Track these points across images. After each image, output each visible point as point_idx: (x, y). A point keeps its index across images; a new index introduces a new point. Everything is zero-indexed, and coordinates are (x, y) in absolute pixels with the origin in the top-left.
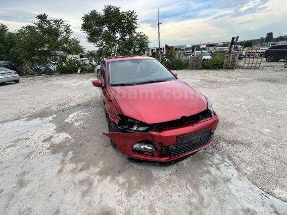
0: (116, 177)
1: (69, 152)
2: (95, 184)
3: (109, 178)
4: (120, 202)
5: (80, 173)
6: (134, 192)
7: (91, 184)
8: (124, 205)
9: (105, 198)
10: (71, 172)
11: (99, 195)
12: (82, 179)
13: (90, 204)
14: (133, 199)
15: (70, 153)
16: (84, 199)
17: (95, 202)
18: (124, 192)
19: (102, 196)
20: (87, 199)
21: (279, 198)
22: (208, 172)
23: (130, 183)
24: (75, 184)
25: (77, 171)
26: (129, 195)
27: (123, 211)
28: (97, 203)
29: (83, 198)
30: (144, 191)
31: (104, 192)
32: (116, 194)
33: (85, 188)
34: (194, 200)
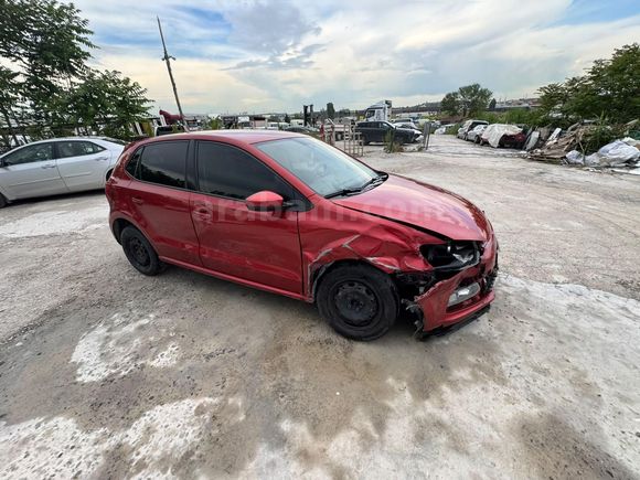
0: (450, 378)
1: (278, 428)
2: (445, 417)
3: (445, 387)
4: (510, 400)
5: (388, 432)
6: (501, 372)
7: (440, 425)
8: (517, 396)
9: (490, 417)
10: (366, 449)
11: (475, 423)
12: (412, 435)
13: (489, 447)
14: (512, 380)
15: (286, 426)
16: (471, 451)
17: (491, 436)
18: (492, 385)
19: (481, 419)
20: (474, 447)
21: (563, 283)
22: (507, 294)
23: (478, 366)
24: (414, 456)
25: (377, 436)
26: (503, 381)
27: (530, 404)
28: (495, 434)
29: (468, 454)
30: (504, 361)
31: (474, 412)
32: (491, 396)
33: (443, 439)
34: (544, 329)
